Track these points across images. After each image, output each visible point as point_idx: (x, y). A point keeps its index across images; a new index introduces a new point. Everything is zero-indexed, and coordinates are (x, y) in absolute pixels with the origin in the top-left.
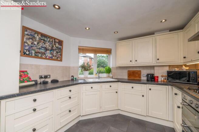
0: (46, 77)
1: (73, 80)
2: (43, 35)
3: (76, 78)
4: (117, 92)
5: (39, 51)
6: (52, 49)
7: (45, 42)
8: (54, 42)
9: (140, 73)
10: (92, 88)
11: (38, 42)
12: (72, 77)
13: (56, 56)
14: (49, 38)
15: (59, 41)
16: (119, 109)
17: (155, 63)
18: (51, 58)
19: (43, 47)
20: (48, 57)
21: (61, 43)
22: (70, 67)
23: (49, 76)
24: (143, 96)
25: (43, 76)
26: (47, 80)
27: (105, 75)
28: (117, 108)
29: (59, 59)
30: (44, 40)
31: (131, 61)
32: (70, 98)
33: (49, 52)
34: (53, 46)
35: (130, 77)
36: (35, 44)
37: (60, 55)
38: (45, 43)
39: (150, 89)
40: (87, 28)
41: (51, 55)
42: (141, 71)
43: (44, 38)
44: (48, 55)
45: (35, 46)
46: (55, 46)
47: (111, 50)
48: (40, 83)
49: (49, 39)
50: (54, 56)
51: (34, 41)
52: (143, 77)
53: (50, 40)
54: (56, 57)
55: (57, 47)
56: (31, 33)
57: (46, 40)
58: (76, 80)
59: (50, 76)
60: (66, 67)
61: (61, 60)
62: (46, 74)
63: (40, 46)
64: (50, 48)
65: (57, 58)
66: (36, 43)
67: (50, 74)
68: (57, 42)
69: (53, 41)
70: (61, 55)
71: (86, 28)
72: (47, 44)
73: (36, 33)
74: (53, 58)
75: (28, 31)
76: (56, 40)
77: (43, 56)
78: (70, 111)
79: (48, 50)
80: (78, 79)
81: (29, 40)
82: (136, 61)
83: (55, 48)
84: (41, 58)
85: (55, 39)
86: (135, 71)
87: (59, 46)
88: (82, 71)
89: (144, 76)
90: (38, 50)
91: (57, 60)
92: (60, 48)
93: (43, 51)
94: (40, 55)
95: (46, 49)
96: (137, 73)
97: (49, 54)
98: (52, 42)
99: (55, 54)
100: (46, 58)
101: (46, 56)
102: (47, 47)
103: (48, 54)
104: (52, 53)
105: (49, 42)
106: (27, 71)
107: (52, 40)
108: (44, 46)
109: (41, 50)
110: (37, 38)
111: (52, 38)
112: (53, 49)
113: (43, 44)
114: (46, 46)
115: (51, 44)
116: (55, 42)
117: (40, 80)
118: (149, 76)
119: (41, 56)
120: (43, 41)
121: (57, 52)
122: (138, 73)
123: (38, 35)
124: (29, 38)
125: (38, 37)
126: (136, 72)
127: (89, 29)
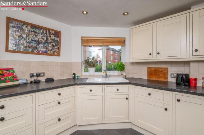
0: (38, 75)
1: (74, 78)
2: (33, 26)
3: (78, 76)
4: (127, 99)
5: (29, 46)
6: (46, 42)
7: (36, 34)
8: (48, 34)
9: (166, 72)
10: (91, 91)
11: (27, 34)
12: (74, 75)
13: (52, 50)
14: (41, 29)
15: (55, 32)
16: (130, 122)
17: (191, 56)
18: (45, 52)
19: (34, 41)
20: (41, 52)
21: (58, 34)
22: (71, 63)
23: (42, 75)
24: (166, 109)
25: (35, 74)
26: (39, 78)
27: (116, 73)
28: (127, 121)
29: (56, 54)
30: (35, 32)
31: (150, 54)
32: (59, 103)
33: (42, 45)
34: (48, 38)
35: (150, 77)
36: (23, 38)
37: (57, 48)
38: (36, 36)
39: (179, 100)
40: (85, 12)
41: (44, 50)
42: (168, 68)
43: (35, 30)
44: (41, 50)
45: (23, 39)
46: (49, 38)
47: (125, 40)
48: (31, 83)
49: (41, 31)
50: (49, 50)
51: (22, 34)
52: (171, 77)
53: (43, 32)
54: (52, 52)
55: (54, 40)
56: (18, 24)
57: (37, 31)
58: (78, 78)
59: (44, 73)
60: (66, 63)
61: (59, 55)
62: (38, 72)
63: (30, 39)
64: (43, 41)
65: (54, 52)
66: (24, 36)
67: (44, 72)
68: (53, 33)
69: (48, 32)
70: (59, 49)
71: (83, 12)
72: (40, 36)
73: (24, 25)
74: (48, 52)
75: (14, 22)
76: (51, 31)
77: (35, 51)
78: (59, 120)
79: (41, 43)
80: (81, 77)
81: (15, 33)
82: (158, 53)
83: (50, 40)
84: (32, 53)
85: (49, 30)
86: (159, 68)
87: (56, 39)
88: (87, 67)
89: (173, 76)
90: (28, 44)
91: (53, 54)
92: (57, 40)
93: (34, 45)
94: (30, 50)
95: (39, 43)
96: (162, 71)
97: (43, 48)
98: (45, 33)
99: (50, 48)
100: (38, 53)
101: (38, 50)
102: (40, 40)
103: (41, 48)
104: (46, 46)
105: (41, 34)
106: (13, 69)
107: (46, 32)
108: (36, 39)
109: (31, 44)
110: (25, 30)
111: (46, 29)
112: (48, 42)
113: (34, 36)
114: (37, 39)
115: (44, 36)
116: (50, 33)
117: (30, 79)
118: (180, 77)
119: (32, 51)
120: (33, 33)
121: (53, 46)
122: (164, 71)
123: (27, 27)
124: (15, 31)
125: (27, 29)
126: (160, 70)
127: (87, 13)
